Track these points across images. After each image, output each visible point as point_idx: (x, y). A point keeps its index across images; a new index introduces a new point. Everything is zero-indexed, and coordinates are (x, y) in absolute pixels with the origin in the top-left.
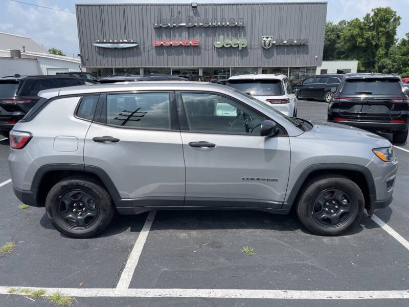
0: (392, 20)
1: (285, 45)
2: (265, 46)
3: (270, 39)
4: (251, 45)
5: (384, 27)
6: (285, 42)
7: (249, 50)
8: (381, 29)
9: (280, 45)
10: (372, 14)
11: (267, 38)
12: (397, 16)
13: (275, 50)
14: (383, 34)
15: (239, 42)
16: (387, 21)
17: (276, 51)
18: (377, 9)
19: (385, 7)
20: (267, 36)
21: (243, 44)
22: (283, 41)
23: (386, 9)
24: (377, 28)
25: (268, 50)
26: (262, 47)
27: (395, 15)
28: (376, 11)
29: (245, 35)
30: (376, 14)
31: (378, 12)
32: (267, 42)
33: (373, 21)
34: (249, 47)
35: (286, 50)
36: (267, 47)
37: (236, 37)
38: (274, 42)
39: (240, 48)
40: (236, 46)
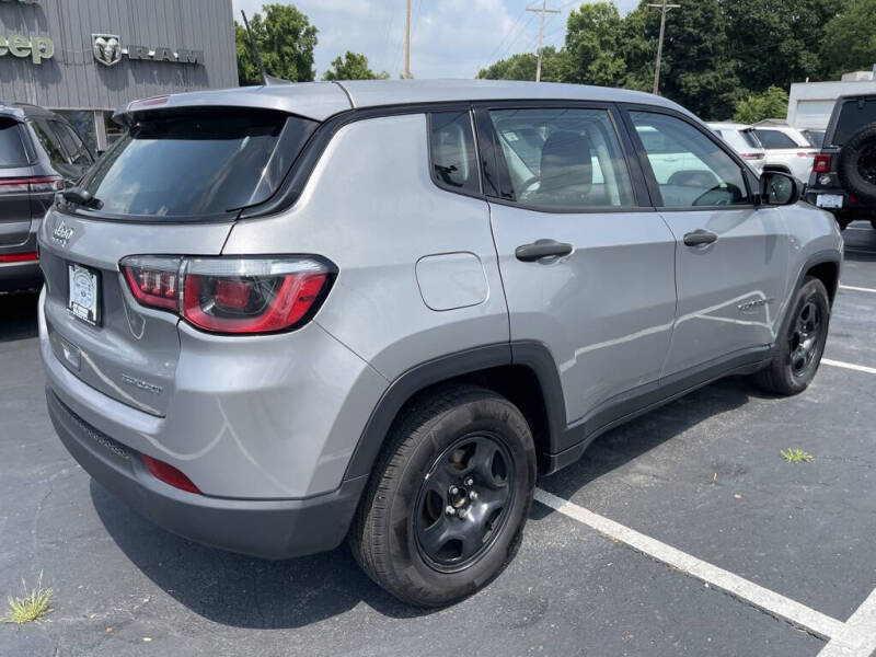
0: (302, 33)
1: (151, 62)
2: (103, 58)
3: (112, 42)
4: (64, 53)
5: (291, 45)
6: (152, 53)
7: (61, 66)
8: (286, 49)
9: (140, 60)
10: (264, 16)
11: (107, 39)
12: (311, 26)
13: (130, 71)
14: (291, 60)
15: (30, 45)
16: (295, 33)
17: (134, 74)
18: (272, 7)
19: (286, 5)
20: (105, 35)
21: (43, 51)
22: (146, 50)
23: (289, 8)
24: (279, 48)
25: (114, 69)
26: (95, 60)
27: (307, 24)
28: (271, 10)
29: (44, 27)
30: (272, 17)
31: (275, 13)
32: (108, 49)
33: (269, 31)
34: (59, 58)
35: (155, 72)
36: (108, 63)
37: (19, 29)
38: (125, 51)
39: (37, 60)
40: (25, 54)
